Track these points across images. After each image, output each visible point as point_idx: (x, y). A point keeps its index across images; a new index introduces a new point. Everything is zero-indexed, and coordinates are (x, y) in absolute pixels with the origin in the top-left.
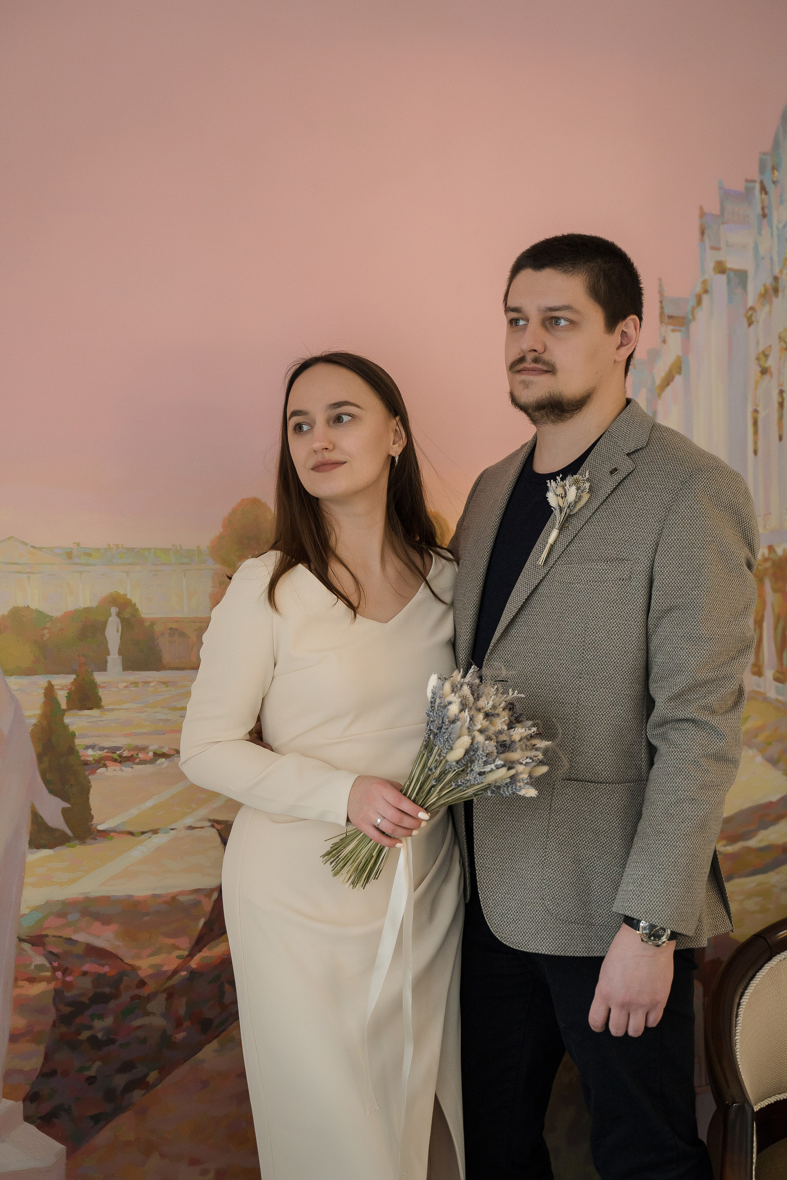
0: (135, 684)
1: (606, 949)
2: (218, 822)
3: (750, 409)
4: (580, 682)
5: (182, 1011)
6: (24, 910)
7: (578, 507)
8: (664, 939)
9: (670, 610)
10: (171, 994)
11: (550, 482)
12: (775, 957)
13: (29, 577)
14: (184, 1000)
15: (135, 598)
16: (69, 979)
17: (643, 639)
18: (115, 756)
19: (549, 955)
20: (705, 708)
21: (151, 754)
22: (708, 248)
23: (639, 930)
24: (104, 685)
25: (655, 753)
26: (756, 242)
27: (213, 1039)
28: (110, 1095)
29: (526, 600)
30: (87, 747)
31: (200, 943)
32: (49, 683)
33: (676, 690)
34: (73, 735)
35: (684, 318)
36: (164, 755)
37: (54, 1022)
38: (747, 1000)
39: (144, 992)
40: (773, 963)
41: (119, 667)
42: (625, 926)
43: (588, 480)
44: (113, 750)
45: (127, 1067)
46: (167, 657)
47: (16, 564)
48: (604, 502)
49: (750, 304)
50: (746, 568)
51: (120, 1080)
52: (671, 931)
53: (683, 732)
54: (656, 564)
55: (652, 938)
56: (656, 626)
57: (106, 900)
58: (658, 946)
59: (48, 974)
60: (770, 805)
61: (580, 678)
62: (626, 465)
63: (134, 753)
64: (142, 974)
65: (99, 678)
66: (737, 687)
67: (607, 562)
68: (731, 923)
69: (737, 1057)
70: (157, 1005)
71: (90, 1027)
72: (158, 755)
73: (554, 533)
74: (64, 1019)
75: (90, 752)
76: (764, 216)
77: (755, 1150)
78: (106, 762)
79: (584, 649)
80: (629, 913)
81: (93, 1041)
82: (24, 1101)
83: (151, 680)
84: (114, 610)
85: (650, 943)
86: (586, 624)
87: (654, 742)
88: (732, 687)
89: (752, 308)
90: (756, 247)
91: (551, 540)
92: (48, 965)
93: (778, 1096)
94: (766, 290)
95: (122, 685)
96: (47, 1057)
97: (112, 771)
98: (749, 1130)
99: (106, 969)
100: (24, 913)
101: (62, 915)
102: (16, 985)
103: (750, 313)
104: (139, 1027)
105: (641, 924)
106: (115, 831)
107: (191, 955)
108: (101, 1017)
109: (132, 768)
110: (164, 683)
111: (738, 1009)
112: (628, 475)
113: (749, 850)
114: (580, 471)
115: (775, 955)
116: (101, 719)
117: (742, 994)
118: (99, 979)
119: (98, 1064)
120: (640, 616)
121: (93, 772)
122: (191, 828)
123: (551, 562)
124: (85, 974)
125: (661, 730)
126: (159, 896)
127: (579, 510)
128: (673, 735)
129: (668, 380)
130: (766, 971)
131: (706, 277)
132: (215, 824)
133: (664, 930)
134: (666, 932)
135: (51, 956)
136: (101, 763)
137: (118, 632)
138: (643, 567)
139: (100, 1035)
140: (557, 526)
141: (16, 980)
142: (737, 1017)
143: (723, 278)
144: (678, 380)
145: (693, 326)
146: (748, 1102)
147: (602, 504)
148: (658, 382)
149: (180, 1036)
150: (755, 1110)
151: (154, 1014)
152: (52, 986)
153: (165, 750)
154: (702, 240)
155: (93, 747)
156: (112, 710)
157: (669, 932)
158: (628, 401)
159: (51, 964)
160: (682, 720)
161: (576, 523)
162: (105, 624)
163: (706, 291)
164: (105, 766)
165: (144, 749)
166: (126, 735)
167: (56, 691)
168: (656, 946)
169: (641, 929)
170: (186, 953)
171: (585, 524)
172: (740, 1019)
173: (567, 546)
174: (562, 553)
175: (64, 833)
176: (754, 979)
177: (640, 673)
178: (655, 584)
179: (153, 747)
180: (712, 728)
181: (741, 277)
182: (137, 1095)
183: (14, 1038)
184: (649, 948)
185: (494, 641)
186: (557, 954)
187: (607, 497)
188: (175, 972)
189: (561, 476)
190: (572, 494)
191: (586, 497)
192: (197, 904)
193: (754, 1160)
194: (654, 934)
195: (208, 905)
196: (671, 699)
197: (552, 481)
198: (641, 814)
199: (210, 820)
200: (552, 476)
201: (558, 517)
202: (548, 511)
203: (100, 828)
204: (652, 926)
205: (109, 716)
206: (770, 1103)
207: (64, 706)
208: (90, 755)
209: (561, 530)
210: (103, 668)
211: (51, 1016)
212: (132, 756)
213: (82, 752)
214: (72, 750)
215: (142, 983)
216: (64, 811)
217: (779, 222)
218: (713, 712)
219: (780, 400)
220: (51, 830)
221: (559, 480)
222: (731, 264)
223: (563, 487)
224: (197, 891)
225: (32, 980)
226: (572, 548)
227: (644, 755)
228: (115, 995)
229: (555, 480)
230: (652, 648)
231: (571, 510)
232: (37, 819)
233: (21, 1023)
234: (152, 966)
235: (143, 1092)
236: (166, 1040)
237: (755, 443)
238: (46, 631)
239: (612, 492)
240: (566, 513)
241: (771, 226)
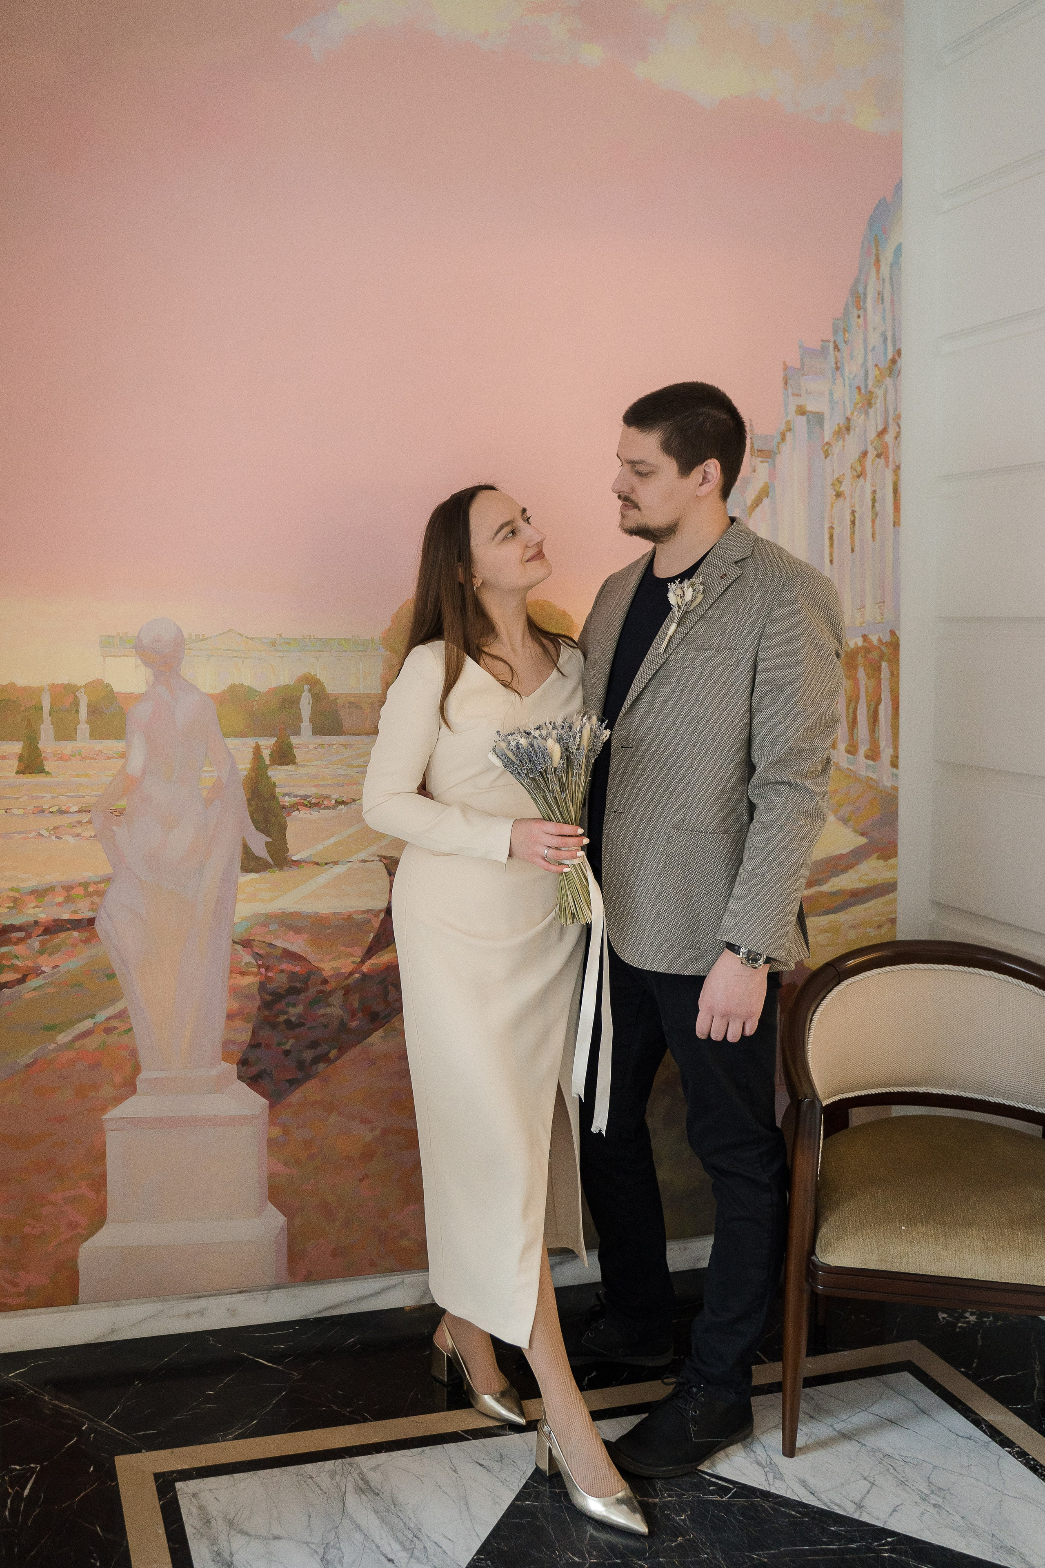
0: (322, 745)
1: (709, 970)
2: (385, 857)
3: (827, 526)
4: (694, 749)
5: (356, 1005)
6: (237, 920)
7: (694, 605)
8: (761, 962)
9: (771, 691)
10: (347, 991)
11: (671, 584)
12: (843, 983)
13: (243, 661)
14: (357, 996)
15: (323, 677)
16: (270, 974)
17: (748, 715)
18: (306, 802)
19: (663, 973)
20: (799, 773)
21: (333, 802)
22: (790, 393)
23: (739, 955)
24: (298, 746)
25: (755, 810)
26: (831, 390)
27: (380, 1028)
28: (301, 1065)
29: (649, 681)
30: (285, 795)
31: (370, 953)
32: (257, 743)
33: (775, 757)
34: (274, 785)
35: (770, 451)
36: (344, 803)
37: (259, 1007)
38: (818, 1017)
39: (327, 988)
40: (841, 987)
41: (310, 732)
42: (727, 950)
43: (701, 583)
44: (304, 797)
45: (314, 1045)
46: (347, 724)
47: (234, 650)
48: (715, 602)
49: (826, 440)
50: (836, 657)
51: (309, 1055)
52: (766, 956)
53: (780, 793)
54: (760, 653)
55: (750, 962)
56: (759, 704)
57: (297, 915)
58: (755, 968)
59: (255, 970)
60: (841, 856)
61: (694, 746)
62: (735, 571)
63: (320, 800)
64: (325, 974)
65: (294, 740)
66: (825, 757)
67: (718, 650)
68: (809, 950)
69: (809, 1062)
70: (337, 999)
71: (286, 1013)
72: (339, 803)
73: (673, 627)
74: (267, 1005)
75: (287, 798)
76: (838, 368)
77: (822, 1137)
78: (299, 807)
79: (697, 723)
80: (731, 941)
81: (288, 1022)
82: (237, 1065)
83: (334, 743)
84: (306, 687)
85: (749, 965)
86: (700, 701)
87: (754, 800)
88: (821, 756)
89: (827, 443)
90: (831, 393)
91: (670, 632)
92: (255, 963)
93: (842, 1095)
94: (840, 428)
95: (311, 747)
96: (254, 1033)
97: (304, 814)
98: (818, 1120)
99: (298, 969)
100: (236, 921)
101: (265, 924)
102: (231, 978)
103: (826, 447)
104: (323, 1015)
105: (741, 950)
106: (305, 862)
107: (363, 962)
108: (294, 1005)
109: (319, 812)
110: (343, 745)
111: (810, 1023)
112: (736, 579)
113: (822, 894)
114: (694, 576)
115: (843, 981)
116: (295, 773)
117: (814, 1012)
118: (292, 976)
119: (292, 1041)
120: (747, 695)
121: (289, 814)
122: (364, 861)
123: (670, 650)
124: (282, 971)
125: (760, 791)
126: (339, 914)
127: (694, 608)
128: (770, 795)
129: (757, 502)
130: (834, 993)
131: (789, 418)
132: (383, 859)
133: (761, 955)
134: (762, 957)
135: (257, 956)
136: (295, 807)
137: (309, 704)
138: (748, 655)
139: (293, 1019)
140: (676, 621)
141: (231, 972)
142: (809, 1030)
143: (804, 419)
144: (766, 501)
145: (778, 458)
146: (817, 1098)
147: (714, 603)
148: (749, 504)
149: (354, 1024)
150: (824, 1105)
151: (334, 1006)
152: (257, 979)
153: (344, 799)
154: (786, 388)
155: (289, 795)
156: (304, 766)
157: (765, 957)
158: (733, 520)
159: (257, 962)
160: (779, 782)
161: (691, 619)
162: (299, 698)
163: (789, 430)
164: (298, 810)
165: (328, 797)
166: (314, 786)
167: (262, 750)
168: (753, 968)
169: (741, 954)
170: (359, 960)
171: (699, 619)
172: (812, 1031)
173: (684, 638)
174: (680, 643)
175: (267, 861)
176: (825, 1000)
177: (744, 743)
178: (758, 669)
179: (335, 796)
180: (805, 789)
181: (819, 418)
182: (321, 1066)
183: (230, 1017)
184: (748, 970)
185: (621, 714)
186: (670, 972)
187: (718, 598)
188: (351, 974)
189: (679, 579)
190: (689, 594)
191: (700, 597)
192: (368, 922)
193: (821, 1145)
194: (752, 958)
195: (376, 923)
196: (770, 765)
197: (672, 583)
198: (742, 859)
199: (378, 856)
200: (672, 580)
201: (676, 613)
202: (668, 608)
203: (294, 858)
204: (749, 952)
205: (301, 771)
206: (834, 1100)
207: (268, 762)
208: (287, 801)
209: (679, 624)
210: (297, 732)
211: (257, 1002)
212: (319, 802)
213: (280, 798)
214: (273, 797)
215: (325, 981)
216: (267, 844)
217: (850, 373)
218: (806, 777)
219: (853, 519)
220: (257, 859)
221: (678, 583)
222: (811, 406)
223: (682, 589)
224: (367, 911)
225: (243, 973)
226: (688, 639)
227: (745, 811)
228: (305, 989)
229: (675, 583)
230: (755, 723)
231: (688, 608)
232: (247, 851)
233: (235, 1005)
234: (333, 968)
235: (326, 1065)
236: (343, 1026)
237: (831, 554)
238: (255, 703)
239: (722, 593)
240: (683, 610)
241: (843, 376)
